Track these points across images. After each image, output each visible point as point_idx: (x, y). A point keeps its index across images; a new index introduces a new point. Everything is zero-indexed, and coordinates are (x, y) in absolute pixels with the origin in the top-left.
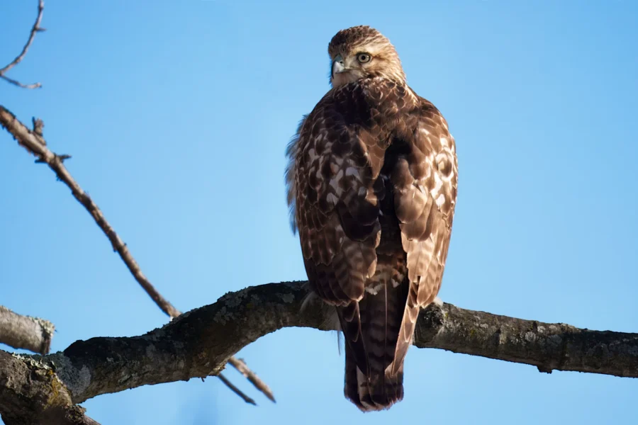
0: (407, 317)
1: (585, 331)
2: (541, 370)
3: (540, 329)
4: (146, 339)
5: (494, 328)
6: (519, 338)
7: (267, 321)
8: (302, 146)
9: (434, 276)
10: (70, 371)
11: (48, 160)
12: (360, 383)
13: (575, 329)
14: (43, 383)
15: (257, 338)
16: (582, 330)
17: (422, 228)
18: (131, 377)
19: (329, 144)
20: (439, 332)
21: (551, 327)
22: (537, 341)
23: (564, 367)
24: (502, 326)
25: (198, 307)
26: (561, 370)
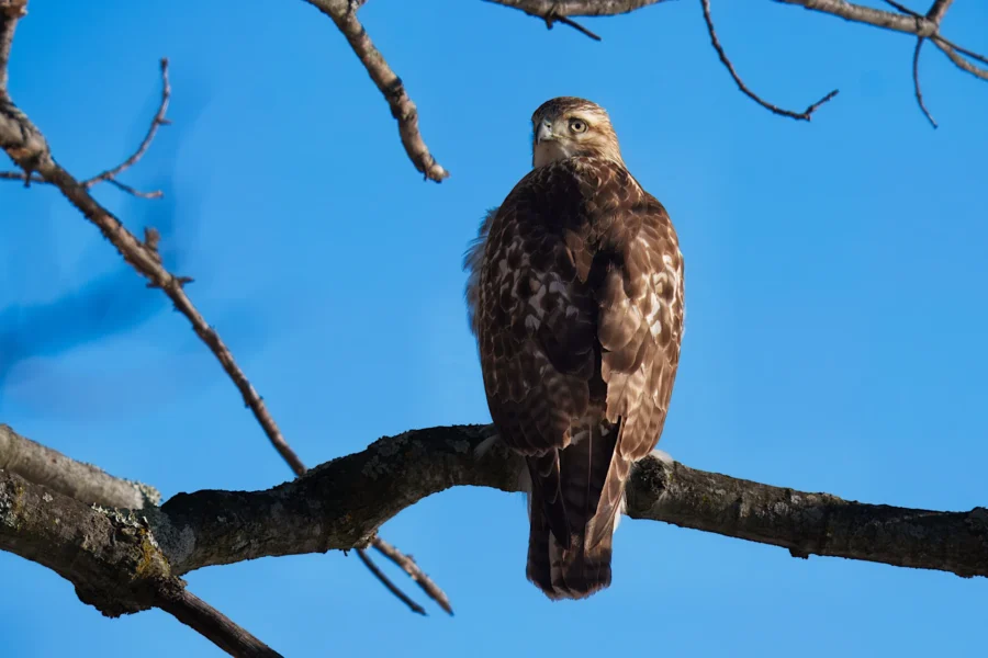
0: (614, 473)
1: (854, 504)
2: (794, 553)
3: (794, 499)
4: (271, 495)
5: (734, 495)
6: (766, 510)
7: (433, 476)
8: (490, 255)
9: (647, 421)
10: (168, 532)
11: (164, 283)
12: (553, 562)
13: (842, 501)
14: (132, 545)
15: (419, 498)
16: (851, 503)
17: (630, 359)
18: (250, 544)
19: (526, 255)
20: (661, 497)
21: (809, 497)
22: (789, 515)
23: (824, 551)
24: (744, 493)
25: (342, 456)
26: (820, 555)
